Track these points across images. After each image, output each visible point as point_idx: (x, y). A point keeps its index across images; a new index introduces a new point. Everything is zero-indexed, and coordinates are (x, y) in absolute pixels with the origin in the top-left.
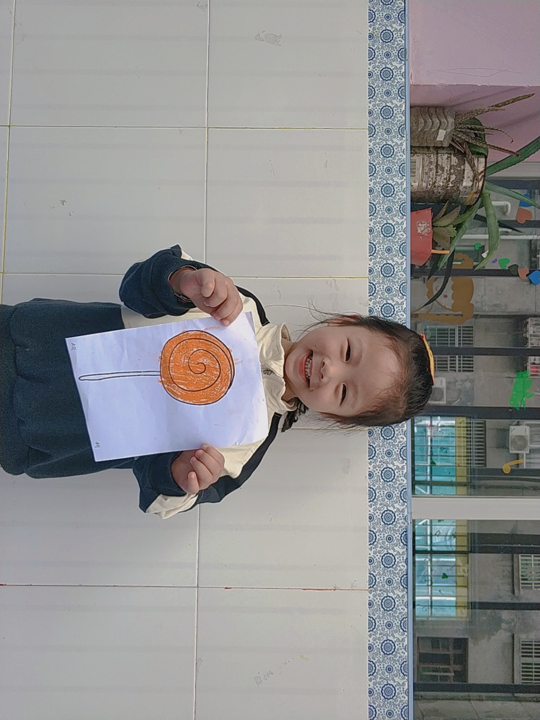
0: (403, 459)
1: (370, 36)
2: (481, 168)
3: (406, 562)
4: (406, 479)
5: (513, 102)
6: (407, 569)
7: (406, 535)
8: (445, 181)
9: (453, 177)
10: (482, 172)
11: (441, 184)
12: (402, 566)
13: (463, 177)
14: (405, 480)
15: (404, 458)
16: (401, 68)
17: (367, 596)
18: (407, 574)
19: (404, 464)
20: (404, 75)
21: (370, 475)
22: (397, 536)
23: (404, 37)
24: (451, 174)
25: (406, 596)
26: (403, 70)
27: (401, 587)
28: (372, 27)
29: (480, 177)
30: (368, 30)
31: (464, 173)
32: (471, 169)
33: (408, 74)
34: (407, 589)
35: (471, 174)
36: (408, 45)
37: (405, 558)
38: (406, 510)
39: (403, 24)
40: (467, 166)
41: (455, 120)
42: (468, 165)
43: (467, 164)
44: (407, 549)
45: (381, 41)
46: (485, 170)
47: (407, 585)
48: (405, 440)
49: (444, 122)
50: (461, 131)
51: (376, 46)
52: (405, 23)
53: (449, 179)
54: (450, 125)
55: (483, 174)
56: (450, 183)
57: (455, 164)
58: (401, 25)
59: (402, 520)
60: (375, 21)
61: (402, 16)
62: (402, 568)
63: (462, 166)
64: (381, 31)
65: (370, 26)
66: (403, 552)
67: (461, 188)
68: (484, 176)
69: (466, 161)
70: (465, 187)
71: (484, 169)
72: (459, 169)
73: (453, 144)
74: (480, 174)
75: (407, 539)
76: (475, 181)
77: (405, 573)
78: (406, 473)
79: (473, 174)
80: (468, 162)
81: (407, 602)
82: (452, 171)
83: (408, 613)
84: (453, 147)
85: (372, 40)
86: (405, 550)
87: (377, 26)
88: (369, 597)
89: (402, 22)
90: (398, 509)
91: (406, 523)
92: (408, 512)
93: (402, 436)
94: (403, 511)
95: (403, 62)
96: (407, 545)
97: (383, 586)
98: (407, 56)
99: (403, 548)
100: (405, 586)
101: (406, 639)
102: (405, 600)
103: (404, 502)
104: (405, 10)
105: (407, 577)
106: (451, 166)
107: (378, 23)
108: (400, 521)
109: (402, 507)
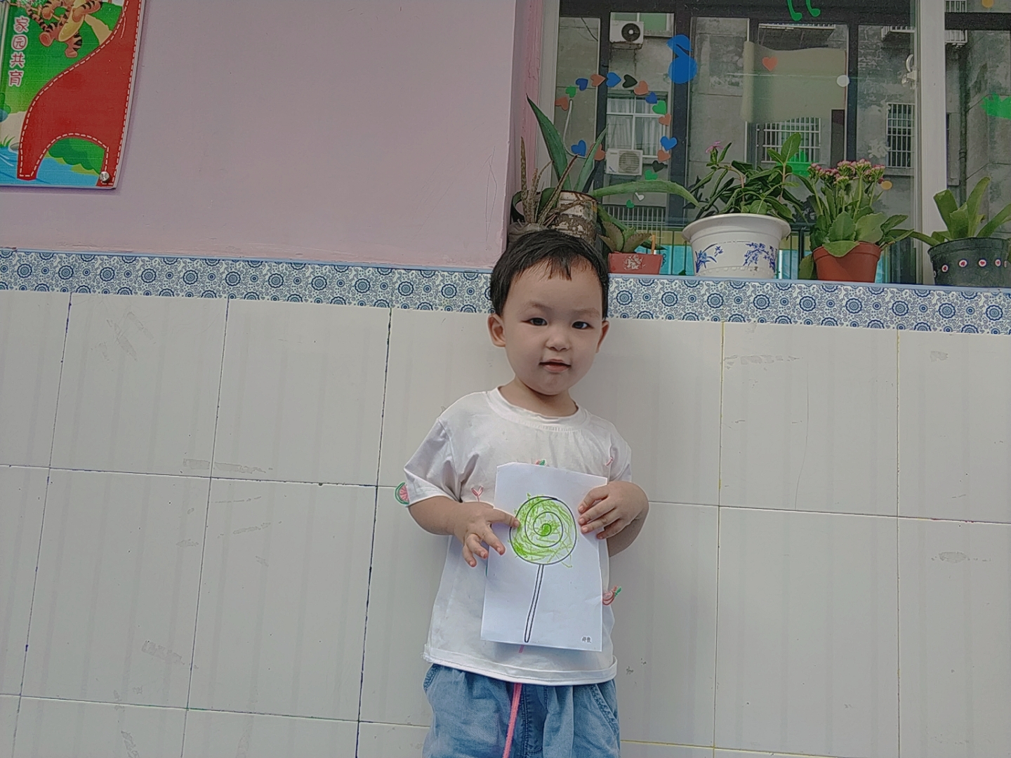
0: (929, 293)
1: (449, 310)
2: (573, 197)
5: (525, 160)
10: (577, 196)
14: (953, 293)
19: (935, 293)
21: (948, 330)
23: (451, 273)
28: (438, 306)
29: (581, 199)
30: (441, 311)
31: (577, 216)
32: (573, 208)
35: (579, 208)
36: (461, 268)
38: (985, 294)
39: (437, 273)
40: (569, 212)
41: (528, 222)
42: (569, 210)
43: (567, 212)
45: (455, 298)
46: (575, 192)
48: (908, 291)
50: (537, 216)
52: (435, 271)
53: (581, 232)
55: (578, 195)
56: (585, 232)
57: (568, 225)
58: (437, 275)
59: (997, 298)
60: (431, 304)
61: (428, 273)
63: (570, 217)
64: (443, 297)
65: (437, 309)
67: (588, 220)
68: (580, 194)
69: (565, 212)
70: (589, 214)
71: (574, 194)
72: (572, 221)
73: (548, 225)
74: (578, 198)
76: (584, 203)
78: (944, 291)
79: (578, 206)
80: (565, 210)
82: (574, 228)
85: (453, 307)
87: (437, 301)
89: (434, 274)
90: (985, 302)
91: (1000, 294)
92: (988, 292)
95: (480, 275)
98: (473, 271)
103: (976, 295)
104: (420, 270)
106: (570, 228)
107: (434, 300)
108: (998, 300)
109: (983, 298)
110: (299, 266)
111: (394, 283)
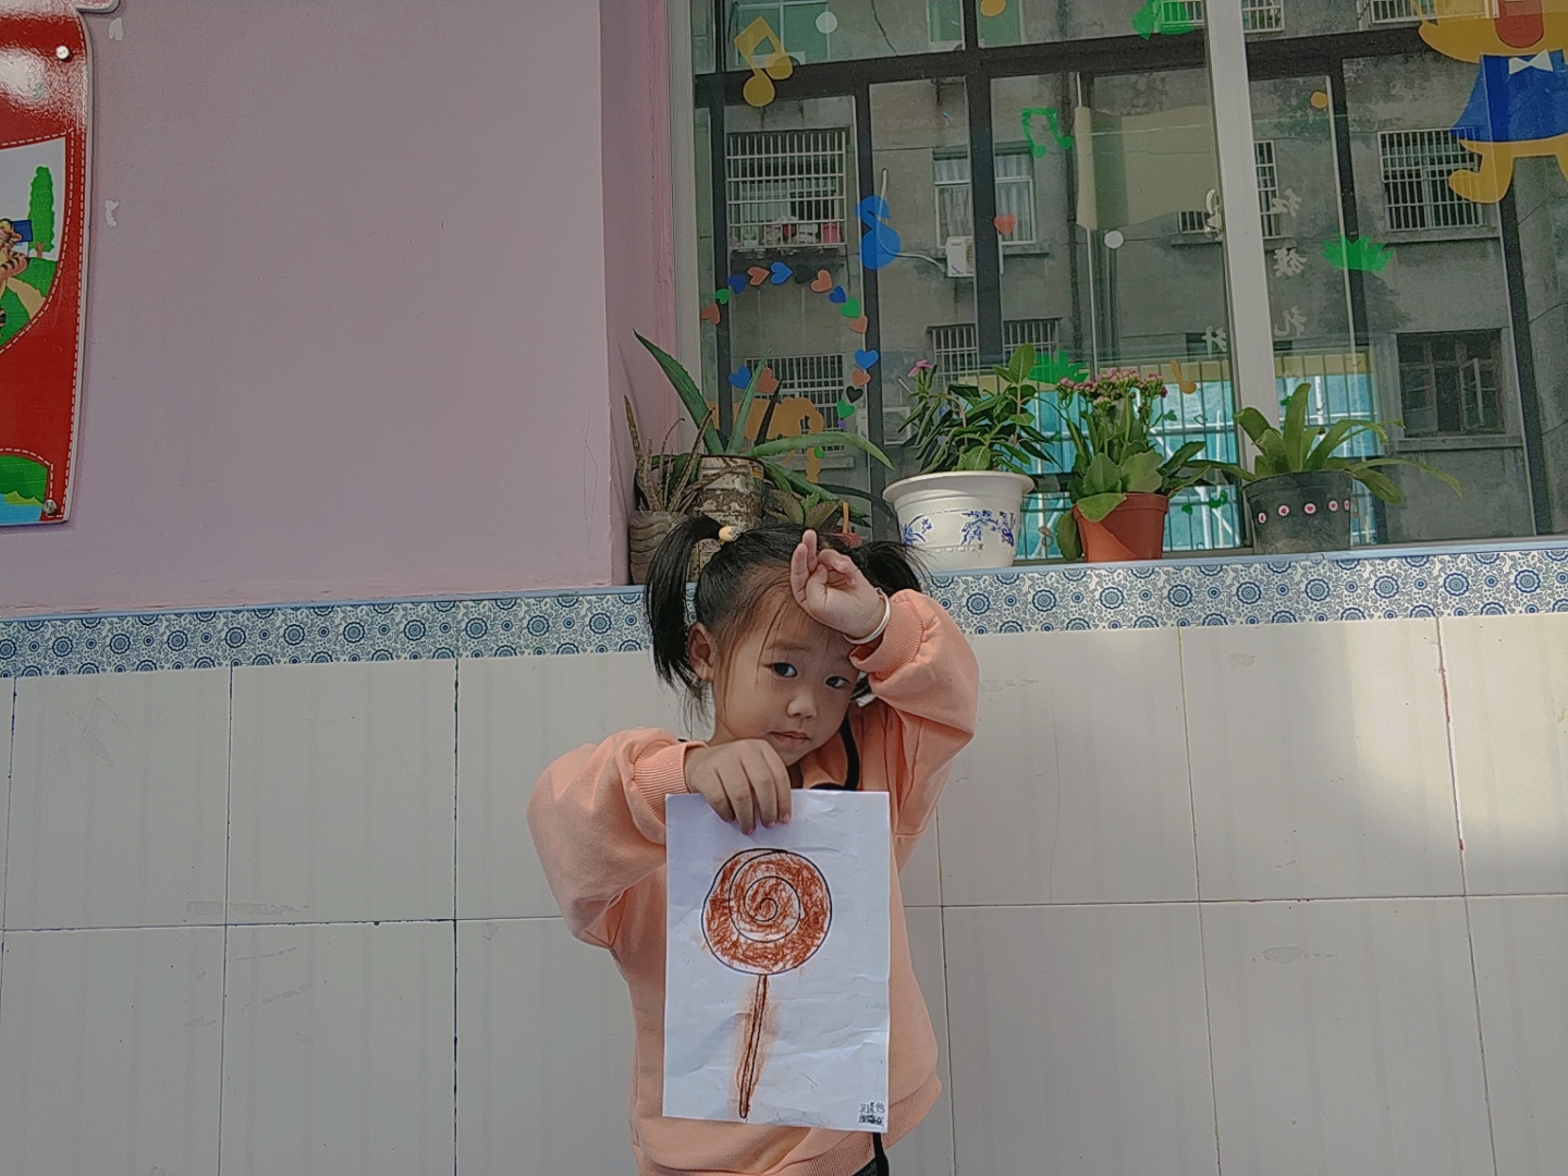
0: (1221, 570)
1: (539, 653)
2: (719, 463)
3: (1386, 559)
4: (1252, 565)
5: (634, 426)
6: (1398, 557)
7: (1342, 561)
8: (740, 518)
9: (734, 505)
10: (725, 461)
11: (744, 523)
12: (1393, 565)
13: (733, 490)
14: (1254, 565)
15: (1219, 569)
16: (589, 602)
17: (1448, 619)
18: (1406, 557)
19: (1229, 568)
20: (602, 596)
21: (1252, 622)
22: (1345, 575)
23: (539, 599)
24: (729, 509)
25: (1440, 557)
26: (594, 598)
27: (1427, 565)
28: (524, 649)
29: (732, 464)
30: (528, 656)
31: (728, 490)
32: (721, 479)
33: (596, 589)
34: (1428, 556)
35: (727, 478)
36: (552, 591)
37: (1380, 562)
38: (1302, 563)
39: (519, 601)
40: (713, 485)
41: (654, 511)
42: (716, 482)
44: (1366, 559)
45: (547, 635)
46: (720, 456)
47: (1423, 556)
48: (1189, 568)
49: (660, 527)
50: (669, 499)
51: (555, 642)
52: (517, 599)
54: (661, 518)
55: (727, 459)
56: (742, 510)
57: (715, 504)
58: (520, 604)
59: (1320, 567)
60: (514, 646)
61: (507, 603)
62: (1395, 565)
63: (718, 492)
64: (530, 636)
65: (522, 653)
66: (1371, 565)
67: (747, 492)
68: (730, 457)
69: (709, 487)
70: (747, 485)
71: (719, 459)
72: (721, 497)
74: (729, 465)
75: (1348, 560)
76: (738, 470)
77: (1404, 560)
79: (729, 475)
80: (709, 483)
81: (1450, 554)
82: (725, 508)
83: (1467, 553)
84: (688, 508)
85: (545, 648)
86: (1366, 562)
87: (522, 642)
88: (1449, 615)
89: (515, 603)
90: (1302, 575)
91: (1324, 562)
92: (1307, 560)
93: (1183, 572)
94: (1304, 568)
95: (580, 598)
96: (1359, 560)
97: (1428, 594)
98: (570, 593)
99: (1364, 566)
100: (1425, 560)
101: (1511, 554)
102: (1447, 558)
103: (1290, 567)
104: (496, 600)
105: (1411, 557)
106: (718, 510)
107: (517, 640)
108: (1322, 571)
109: (1299, 569)
110: (324, 610)
111: (459, 623)
